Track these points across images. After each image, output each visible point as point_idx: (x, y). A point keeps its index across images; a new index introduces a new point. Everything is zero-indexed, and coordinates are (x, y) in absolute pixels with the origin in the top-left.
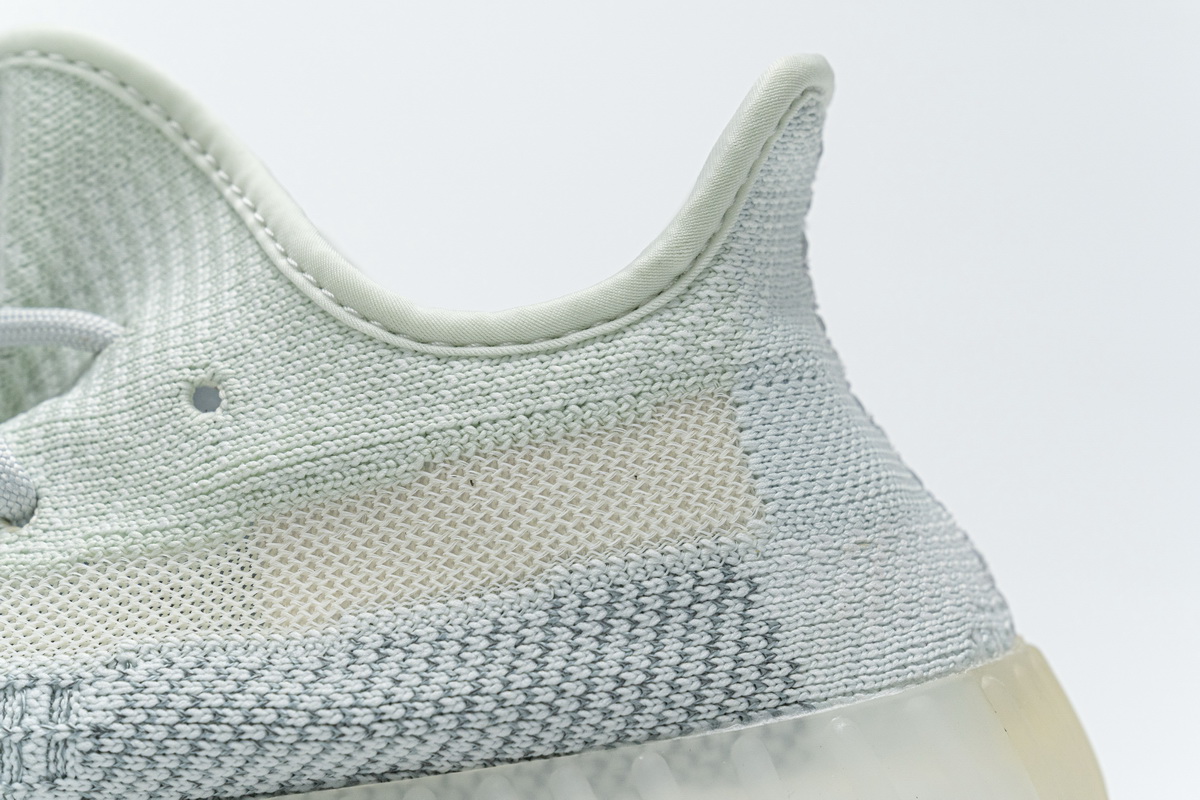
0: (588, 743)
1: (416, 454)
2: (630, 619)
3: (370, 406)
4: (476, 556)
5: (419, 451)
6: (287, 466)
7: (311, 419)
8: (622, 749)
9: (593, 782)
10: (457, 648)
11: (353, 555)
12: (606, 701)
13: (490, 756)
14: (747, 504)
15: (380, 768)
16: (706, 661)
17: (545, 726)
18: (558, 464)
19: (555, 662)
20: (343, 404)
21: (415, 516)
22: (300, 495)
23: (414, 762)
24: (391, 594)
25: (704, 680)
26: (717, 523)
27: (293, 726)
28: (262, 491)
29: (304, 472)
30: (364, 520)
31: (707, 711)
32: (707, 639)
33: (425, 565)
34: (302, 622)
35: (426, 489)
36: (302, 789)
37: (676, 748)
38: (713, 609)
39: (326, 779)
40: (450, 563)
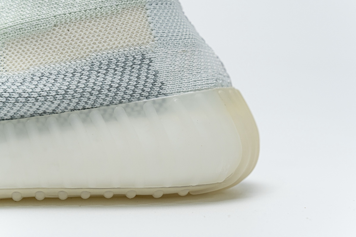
0: (102, 104)
1: (52, 22)
2: (114, 69)
3: (39, 9)
4: (69, 51)
5: (53, 21)
6: (14, 26)
7: (21, 12)
8: (112, 106)
9: (103, 116)
10: (63, 76)
11: (33, 52)
12: (107, 92)
13: (73, 108)
14: (149, 38)
15: (40, 112)
16: (136, 81)
17: (89, 99)
18: (94, 25)
19: (92, 80)
20: (31, 8)
21: (51, 40)
22: (18, 34)
23: (50, 110)
24: (44, 62)
25: (136, 87)
26: (140, 42)
27: (14, 98)
28: (7, 33)
29: (19, 28)
30: (37, 41)
31: (137, 95)
32: (137, 75)
33: (54, 54)
34: (18, 70)
35: (55, 32)
36: (17, 118)
37: (127, 106)
38: (139, 67)
39: (25, 115)
40: (62, 53)
